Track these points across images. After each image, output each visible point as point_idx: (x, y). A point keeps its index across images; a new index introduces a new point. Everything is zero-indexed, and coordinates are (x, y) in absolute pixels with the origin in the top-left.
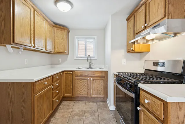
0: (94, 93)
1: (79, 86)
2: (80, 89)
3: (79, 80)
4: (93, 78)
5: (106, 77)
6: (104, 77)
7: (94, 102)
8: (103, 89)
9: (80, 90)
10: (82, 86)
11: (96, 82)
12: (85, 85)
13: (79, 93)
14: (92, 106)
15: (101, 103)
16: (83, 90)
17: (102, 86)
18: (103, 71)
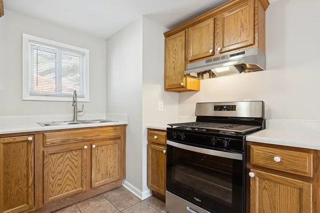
0: (99, 176)
1: (56, 173)
2: (60, 179)
3: (58, 155)
4: (98, 144)
5: (122, 138)
6: (119, 138)
7: (99, 197)
8: (117, 163)
9: (60, 182)
10: (68, 168)
11: (102, 151)
12: (76, 163)
13: (59, 188)
14: (101, 209)
15: (115, 194)
16: (71, 178)
17: (115, 156)
18: (116, 126)
